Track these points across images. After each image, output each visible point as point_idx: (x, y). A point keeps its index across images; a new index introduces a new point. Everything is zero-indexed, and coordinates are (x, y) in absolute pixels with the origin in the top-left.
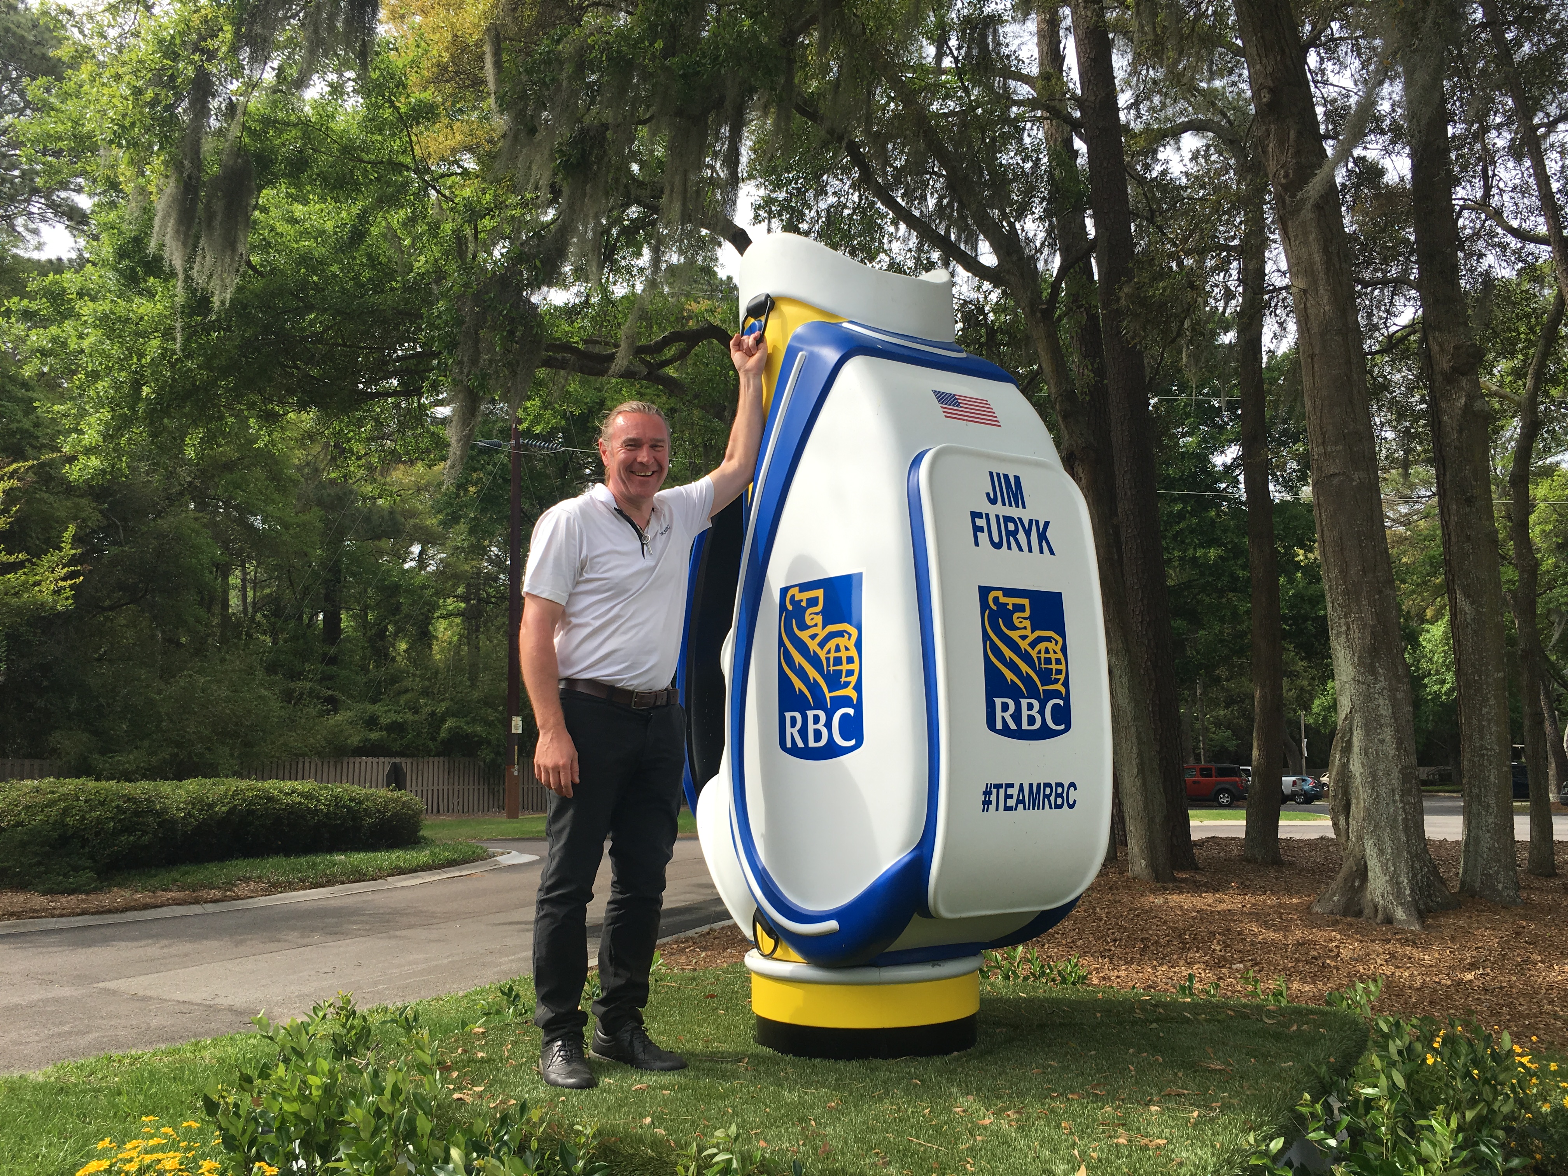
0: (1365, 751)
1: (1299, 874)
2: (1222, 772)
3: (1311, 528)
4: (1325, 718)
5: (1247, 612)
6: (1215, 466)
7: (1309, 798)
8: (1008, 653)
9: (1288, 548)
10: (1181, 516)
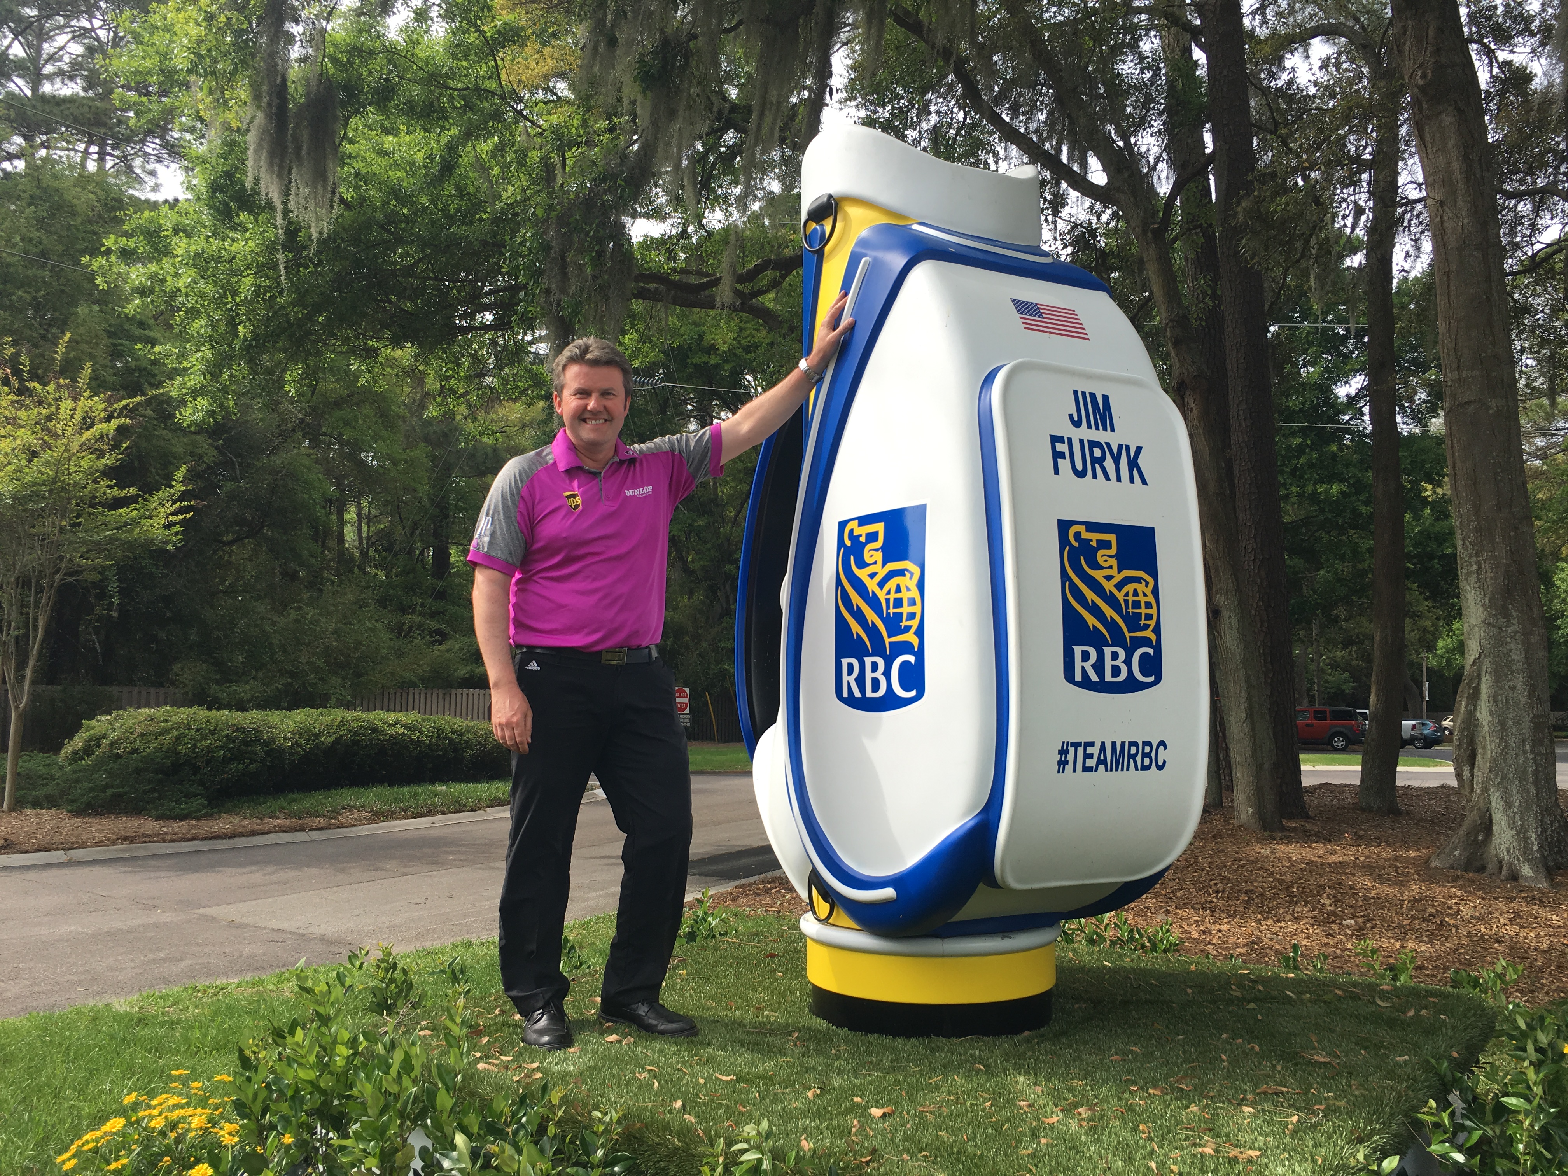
0: (1494, 698)
1: (1417, 824)
2: (1338, 715)
3: (1440, 461)
4: (1449, 661)
5: (1369, 550)
6: (1338, 397)
7: (1429, 743)
8: (1090, 595)
9: (1416, 483)
10: (1301, 450)
